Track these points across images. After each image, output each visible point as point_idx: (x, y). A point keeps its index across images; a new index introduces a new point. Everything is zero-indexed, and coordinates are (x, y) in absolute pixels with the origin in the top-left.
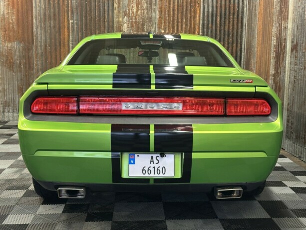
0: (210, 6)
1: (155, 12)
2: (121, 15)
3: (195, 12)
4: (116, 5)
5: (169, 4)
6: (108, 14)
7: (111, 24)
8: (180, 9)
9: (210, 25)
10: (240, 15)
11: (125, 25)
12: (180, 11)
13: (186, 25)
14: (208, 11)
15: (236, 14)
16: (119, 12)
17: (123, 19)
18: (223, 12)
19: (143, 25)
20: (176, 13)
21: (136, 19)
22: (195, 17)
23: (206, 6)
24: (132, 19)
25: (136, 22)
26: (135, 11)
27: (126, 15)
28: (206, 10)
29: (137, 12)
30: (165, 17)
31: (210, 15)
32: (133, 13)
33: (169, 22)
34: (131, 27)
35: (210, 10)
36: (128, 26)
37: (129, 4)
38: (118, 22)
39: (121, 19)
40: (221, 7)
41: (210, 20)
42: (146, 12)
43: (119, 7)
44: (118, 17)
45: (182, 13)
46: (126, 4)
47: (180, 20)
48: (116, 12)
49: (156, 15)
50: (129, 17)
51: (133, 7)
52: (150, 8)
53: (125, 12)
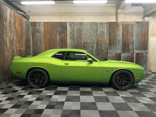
3: (23, 39)
4: (5, 32)
5: (18, 35)
9: (26, 43)
10: (30, 41)
13: (22, 43)
16: (6, 35)
17: (7, 38)
18: (27, 40)
19: (13, 41)
20: (19, 38)
21: (11, 39)
24: (9, 39)
26: (10, 35)
27: (8, 36)
29: (11, 36)
30: (17, 39)
33: (18, 41)
35: (25, 39)
36: (9, 41)
44: (6, 37)
45: (21, 38)
46: (8, 32)
47: (20, 41)
49: (15, 38)
52: (14, 35)
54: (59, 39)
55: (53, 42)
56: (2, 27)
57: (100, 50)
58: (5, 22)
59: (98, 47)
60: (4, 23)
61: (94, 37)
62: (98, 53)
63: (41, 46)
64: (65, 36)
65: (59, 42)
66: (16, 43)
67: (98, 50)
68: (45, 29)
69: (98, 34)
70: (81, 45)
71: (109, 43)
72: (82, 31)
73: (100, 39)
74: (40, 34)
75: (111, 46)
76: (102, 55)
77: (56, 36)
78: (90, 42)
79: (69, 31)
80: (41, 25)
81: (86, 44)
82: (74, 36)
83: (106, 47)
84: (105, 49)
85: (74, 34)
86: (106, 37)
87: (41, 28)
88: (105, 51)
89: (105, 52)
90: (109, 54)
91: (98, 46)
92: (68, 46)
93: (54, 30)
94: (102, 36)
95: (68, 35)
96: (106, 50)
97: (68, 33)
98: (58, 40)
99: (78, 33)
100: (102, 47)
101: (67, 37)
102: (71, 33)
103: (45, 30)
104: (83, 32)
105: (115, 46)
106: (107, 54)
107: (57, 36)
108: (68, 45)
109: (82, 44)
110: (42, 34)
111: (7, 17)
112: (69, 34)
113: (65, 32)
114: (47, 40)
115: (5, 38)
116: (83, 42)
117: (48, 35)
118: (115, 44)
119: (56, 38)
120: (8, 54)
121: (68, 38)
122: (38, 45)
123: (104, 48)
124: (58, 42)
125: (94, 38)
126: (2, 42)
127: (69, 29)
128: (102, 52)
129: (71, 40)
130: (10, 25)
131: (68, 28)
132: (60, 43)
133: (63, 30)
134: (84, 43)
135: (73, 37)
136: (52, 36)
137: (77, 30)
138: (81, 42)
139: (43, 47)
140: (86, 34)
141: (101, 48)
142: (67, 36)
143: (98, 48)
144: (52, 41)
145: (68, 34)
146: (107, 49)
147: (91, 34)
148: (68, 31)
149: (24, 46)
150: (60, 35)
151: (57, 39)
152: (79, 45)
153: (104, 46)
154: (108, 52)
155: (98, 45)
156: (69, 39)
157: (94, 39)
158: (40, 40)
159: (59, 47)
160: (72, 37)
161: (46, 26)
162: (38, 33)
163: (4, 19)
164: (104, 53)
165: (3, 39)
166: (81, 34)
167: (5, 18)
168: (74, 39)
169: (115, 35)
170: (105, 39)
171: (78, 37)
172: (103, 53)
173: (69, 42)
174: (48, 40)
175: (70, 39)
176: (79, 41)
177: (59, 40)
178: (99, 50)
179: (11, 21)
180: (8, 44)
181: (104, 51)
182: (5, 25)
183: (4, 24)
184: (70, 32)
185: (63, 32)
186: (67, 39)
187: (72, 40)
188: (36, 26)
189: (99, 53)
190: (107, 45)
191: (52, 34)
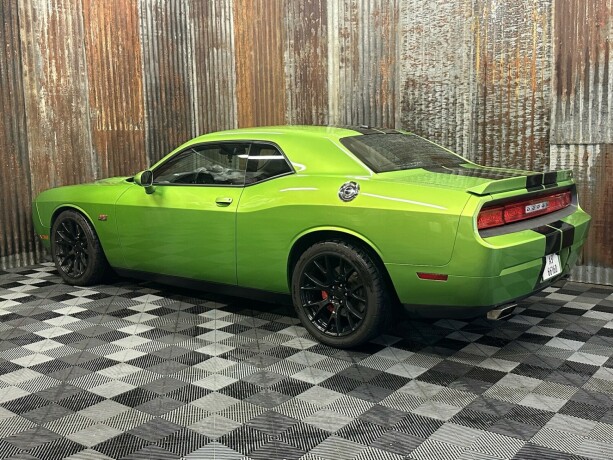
0: (153, 76)
1: (84, 81)
2: (35, 85)
3: (136, 84)
4: (26, 68)
5: (103, 70)
6: (15, 83)
7: (20, 99)
8: (117, 79)
9: (155, 103)
10: (187, 91)
11: (43, 101)
12: (118, 82)
13: (127, 103)
14: (151, 84)
15: (182, 88)
16: (31, 79)
17: (38, 92)
18: (168, 86)
19: (70, 101)
20: (112, 84)
21: (58, 91)
22: (136, 91)
23: (148, 76)
24: (51, 91)
25: (58, 97)
26: (55, 78)
27: (43, 84)
28: (149, 81)
29: (59, 80)
30: (99, 90)
31: (154, 90)
32: (52, 81)
33: (104, 98)
34: (52, 105)
35: (154, 82)
36: (47, 102)
37: (45, 68)
38: (32, 96)
39: (35, 91)
40: (165, 78)
41: (155, 96)
42: (71, 81)
43: (31, 71)
44: (32, 89)
45: (120, 84)
46: (42, 68)
47: (118, 95)
48: (27, 79)
49: (85, 86)
50: (46, 87)
51: (51, 72)
52: (76, 75)
53: (40, 80)
54: (292, 71)
55: (271, 87)
56: (13, 54)
57: (500, 122)
58: (28, 31)
59: (485, 105)
60: (19, 35)
61: (464, 45)
62: (484, 142)
63: (227, 109)
64: (319, 50)
65: (293, 87)
66: (92, 105)
67: (484, 124)
68: (241, 27)
69: (490, 19)
70: (394, 95)
71: (559, 75)
72: (396, 18)
73: (498, 51)
74: (224, 54)
75: (568, 94)
76: (508, 153)
77: (282, 58)
78: (439, 73)
79: (336, 24)
80: (227, 10)
81: (417, 93)
82: (360, 47)
83: (534, 102)
84: (532, 113)
85: (357, 39)
86: (540, 39)
87: (228, 22)
88: (532, 126)
89: (532, 137)
90: (553, 149)
91: (485, 101)
92: (333, 105)
93: (275, 30)
94: (513, 28)
95: (330, 46)
96: (537, 122)
97: (330, 33)
98: (288, 79)
99: (376, 25)
100: (509, 107)
101: (327, 57)
102: (343, 35)
103: (241, 32)
104: (406, 21)
105: (595, 92)
106: (541, 149)
107: (286, 55)
108: (330, 103)
109: (400, 90)
110: (229, 54)
111: (34, 10)
112: (337, 42)
113: (316, 30)
114: (248, 80)
115: (27, 93)
116: (403, 80)
117: (252, 53)
118: (596, 81)
119: (282, 64)
120: (44, 150)
121: (333, 62)
122: (217, 106)
123: (521, 113)
124: (290, 86)
125: (463, 51)
126: (13, 108)
127: (336, 11)
128: (508, 135)
129: (342, 72)
130: (54, 38)
131: (329, 7)
132: (298, 91)
133: (310, 20)
134: (407, 86)
135: (356, 53)
136: (266, 58)
137: (376, 14)
138: (394, 83)
139: (236, 116)
140: (419, 30)
141: (507, 113)
142: (327, 50)
143: (485, 109)
144: (266, 82)
145: (330, 38)
146: (541, 118)
147: (447, 27)
148: (330, 27)
149: (143, 114)
150: (297, 49)
151: (286, 70)
152: (382, 97)
153: (526, 99)
154: (548, 136)
155: (485, 95)
156: (337, 67)
157: (465, 58)
158: (224, 82)
159: (294, 111)
160: (349, 54)
161: (244, 11)
162: (217, 49)
163: (23, 22)
164: (524, 139)
165: (19, 95)
166: (394, 32)
167: (27, 16)
168: (358, 65)
169: (598, 19)
170: (530, 48)
171: (379, 54)
172: (517, 145)
173: (337, 86)
174: (251, 80)
175: (340, 67)
176: (382, 76)
177: (293, 78)
178: (493, 123)
179: (60, 21)
180: (45, 114)
181: (525, 128)
182: (29, 43)
183: (23, 38)
184: (340, 29)
185: (311, 34)
186: (327, 66)
187: (349, 69)
188: (207, 16)
189: (492, 142)
190: (545, 87)
191: (265, 50)
